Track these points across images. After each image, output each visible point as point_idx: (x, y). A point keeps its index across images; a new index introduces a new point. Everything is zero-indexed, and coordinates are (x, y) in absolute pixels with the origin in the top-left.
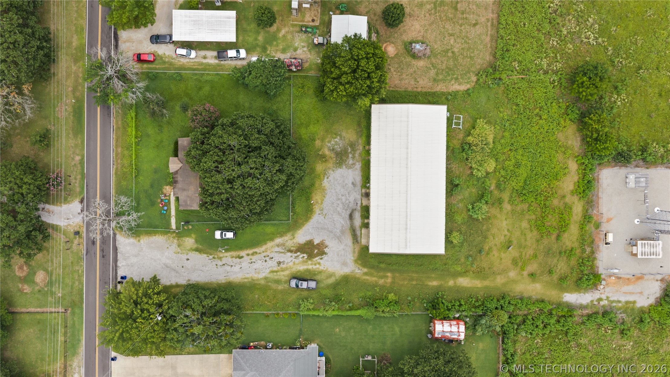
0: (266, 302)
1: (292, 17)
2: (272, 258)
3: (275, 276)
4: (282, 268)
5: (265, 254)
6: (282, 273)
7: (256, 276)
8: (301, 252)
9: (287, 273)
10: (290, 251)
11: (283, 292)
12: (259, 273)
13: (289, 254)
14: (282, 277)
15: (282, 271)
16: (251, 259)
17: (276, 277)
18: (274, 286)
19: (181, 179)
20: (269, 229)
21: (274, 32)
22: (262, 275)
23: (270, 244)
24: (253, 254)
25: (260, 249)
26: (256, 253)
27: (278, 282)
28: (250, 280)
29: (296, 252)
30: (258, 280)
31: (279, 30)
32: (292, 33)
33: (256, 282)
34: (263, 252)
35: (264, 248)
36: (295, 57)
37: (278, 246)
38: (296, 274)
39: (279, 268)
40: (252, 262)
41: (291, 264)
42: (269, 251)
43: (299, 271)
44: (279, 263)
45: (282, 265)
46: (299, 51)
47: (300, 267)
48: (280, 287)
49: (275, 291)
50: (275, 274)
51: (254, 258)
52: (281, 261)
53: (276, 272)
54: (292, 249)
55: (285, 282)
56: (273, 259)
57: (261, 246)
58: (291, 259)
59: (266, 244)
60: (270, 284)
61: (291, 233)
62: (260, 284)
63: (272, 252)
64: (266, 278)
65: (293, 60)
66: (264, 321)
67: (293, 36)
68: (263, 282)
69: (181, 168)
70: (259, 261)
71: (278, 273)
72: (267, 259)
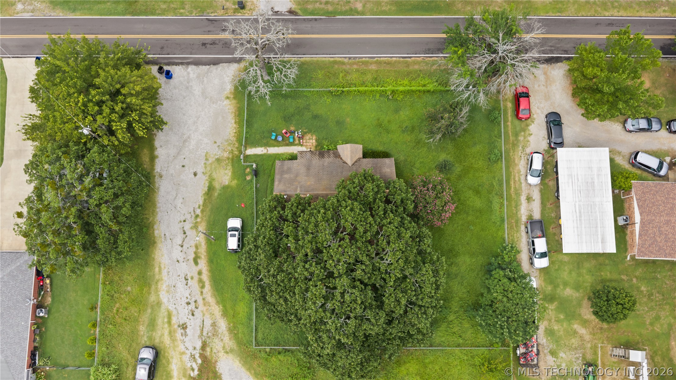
0: (117, 305)
1: (609, 347)
2: (193, 315)
3: (161, 320)
4: (175, 331)
5: (200, 302)
6: (166, 332)
7: (163, 287)
8: (201, 364)
9: (167, 340)
10: (204, 346)
11: (134, 332)
12: (168, 292)
13: (199, 345)
14: (159, 333)
15: (170, 332)
16: (192, 278)
17: (159, 321)
18: (145, 318)
19: (326, 164)
20: (242, 309)
21: (580, 315)
22: (164, 297)
23: (217, 310)
24: (200, 281)
25: (210, 294)
26: (203, 287)
27: (152, 324)
28: (157, 277)
29: (202, 356)
30: (157, 290)
31: (585, 323)
32: (582, 346)
33: (153, 287)
34: (204, 299)
35: (211, 300)
36: (541, 353)
37: (214, 325)
38: (164, 357)
39: (176, 326)
40: (186, 279)
41: (181, 348)
42: (205, 308)
43: (168, 362)
44: (184, 327)
45: (180, 331)
46: (550, 360)
47: (176, 364)
48: (142, 329)
49: (136, 320)
50: (166, 320)
51: (194, 284)
52: (187, 330)
53: (169, 322)
54: (208, 349)
55: (150, 338)
56: (190, 316)
57: (214, 295)
58: (191, 348)
59: (218, 303)
60: (149, 311)
61: (235, 347)
62: (149, 293)
63: (204, 315)
64: (159, 304)
65: (535, 349)
66: (86, 302)
67: (576, 349)
68: (152, 298)
69: (345, 162)
70: (188, 292)
71: (166, 326)
72: (192, 306)
